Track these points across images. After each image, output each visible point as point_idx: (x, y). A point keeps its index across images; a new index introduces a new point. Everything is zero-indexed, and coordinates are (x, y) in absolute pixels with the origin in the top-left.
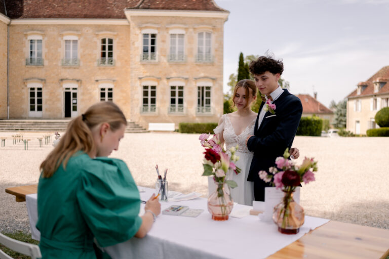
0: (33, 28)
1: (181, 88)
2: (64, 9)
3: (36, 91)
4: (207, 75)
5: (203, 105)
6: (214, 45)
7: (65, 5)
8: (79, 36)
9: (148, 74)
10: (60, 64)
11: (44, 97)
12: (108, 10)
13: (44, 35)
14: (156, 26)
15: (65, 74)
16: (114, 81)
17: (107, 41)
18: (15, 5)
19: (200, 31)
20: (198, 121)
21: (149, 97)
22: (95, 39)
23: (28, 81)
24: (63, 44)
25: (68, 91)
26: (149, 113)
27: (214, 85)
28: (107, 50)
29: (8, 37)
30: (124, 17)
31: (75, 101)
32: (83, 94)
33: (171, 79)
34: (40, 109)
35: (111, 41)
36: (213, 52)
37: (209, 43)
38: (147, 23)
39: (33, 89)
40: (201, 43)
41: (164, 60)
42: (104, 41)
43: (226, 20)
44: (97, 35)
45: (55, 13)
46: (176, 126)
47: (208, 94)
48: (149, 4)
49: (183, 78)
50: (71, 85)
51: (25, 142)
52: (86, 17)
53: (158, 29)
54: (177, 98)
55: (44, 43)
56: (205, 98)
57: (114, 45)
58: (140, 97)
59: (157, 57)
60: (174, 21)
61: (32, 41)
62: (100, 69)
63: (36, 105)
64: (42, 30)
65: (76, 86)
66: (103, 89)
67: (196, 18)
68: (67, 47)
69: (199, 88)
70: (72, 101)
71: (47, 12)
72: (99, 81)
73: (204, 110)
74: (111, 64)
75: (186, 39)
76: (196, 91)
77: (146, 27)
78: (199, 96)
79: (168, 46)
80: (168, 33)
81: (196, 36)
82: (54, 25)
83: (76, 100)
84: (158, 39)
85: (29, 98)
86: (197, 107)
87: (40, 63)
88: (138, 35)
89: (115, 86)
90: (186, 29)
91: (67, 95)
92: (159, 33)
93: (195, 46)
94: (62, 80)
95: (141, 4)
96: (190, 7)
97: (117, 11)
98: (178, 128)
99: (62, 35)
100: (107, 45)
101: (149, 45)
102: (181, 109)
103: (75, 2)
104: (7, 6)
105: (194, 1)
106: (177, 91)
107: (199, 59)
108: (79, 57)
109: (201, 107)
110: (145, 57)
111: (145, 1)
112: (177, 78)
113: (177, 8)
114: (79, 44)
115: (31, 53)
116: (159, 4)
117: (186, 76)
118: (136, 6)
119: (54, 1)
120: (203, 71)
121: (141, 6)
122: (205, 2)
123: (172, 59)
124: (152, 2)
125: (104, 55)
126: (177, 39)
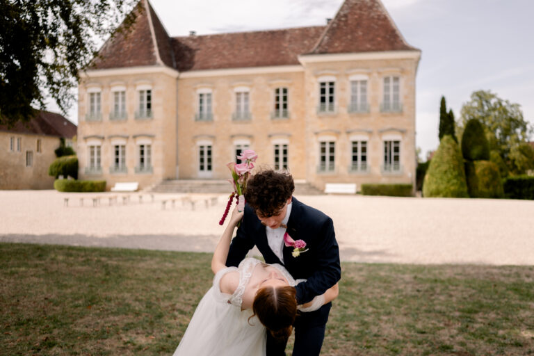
0: (202, 81)
1: (364, 143)
2: (235, 56)
3: (206, 150)
4: (394, 126)
5: (390, 162)
6: (403, 91)
7: (236, 52)
8: (251, 86)
9: (326, 128)
10: (230, 118)
11: (214, 156)
12: (283, 55)
13: (214, 88)
14: (334, 72)
16: (289, 136)
17: (281, 91)
18: (184, 55)
19: (386, 75)
20: (384, 181)
21: (328, 154)
22: (268, 90)
23: (197, 138)
24: (234, 97)
25: (239, 148)
26: (327, 173)
27: (403, 139)
28: (282, 102)
29: (177, 91)
30: (297, 63)
33: (351, 133)
34: (210, 168)
35: (285, 91)
36: (402, 100)
37: (396, 88)
38: (324, 69)
39: (202, 147)
40: (387, 89)
41: (344, 111)
42: (278, 91)
43: (419, 58)
44: (270, 85)
45: (225, 62)
46: (357, 187)
47: (397, 149)
48: (326, 47)
49: (366, 131)
50: (242, 142)
51: (193, 204)
52: (258, 65)
53: (337, 76)
54: (359, 154)
55: (213, 97)
57: (289, 95)
58: (317, 154)
59: (336, 108)
60: (354, 65)
61: (201, 95)
62: (273, 123)
63: (206, 164)
64: (211, 82)
65: (247, 143)
66: (277, 146)
67: (381, 60)
68: (238, 100)
69: (386, 143)
71: (216, 61)
72: (273, 137)
73: (392, 168)
74: (286, 117)
75: (369, 87)
76: (381, 147)
77: (323, 75)
78: (386, 151)
79: (348, 95)
80: (348, 80)
81: (381, 81)
82: (224, 77)
84: (336, 88)
85: (199, 157)
86: (384, 165)
87: (210, 119)
88: (314, 84)
89: (290, 142)
90: (369, 74)
92: (337, 80)
93: (381, 94)
94: (232, 136)
95: (317, 48)
96: (373, 48)
97: (292, 55)
98: (360, 189)
99: (232, 87)
100: (281, 95)
101: (327, 94)
102: (364, 167)
103: (247, 48)
104: (176, 56)
105: (379, 39)
106: (359, 147)
107: (385, 108)
108: (251, 110)
109: (388, 165)
110: (323, 109)
111: (323, 44)
112: (360, 131)
113: (359, 51)
114: (251, 96)
115: (201, 109)
116: (337, 47)
117: (370, 128)
118: (312, 50)
119: (224, 48)
120: (389, 123)
121: (318, 50)
122: (392, 39)
123: (352, 109)
124: (330, 44)
125: (277, 106)
126: (359, 86)
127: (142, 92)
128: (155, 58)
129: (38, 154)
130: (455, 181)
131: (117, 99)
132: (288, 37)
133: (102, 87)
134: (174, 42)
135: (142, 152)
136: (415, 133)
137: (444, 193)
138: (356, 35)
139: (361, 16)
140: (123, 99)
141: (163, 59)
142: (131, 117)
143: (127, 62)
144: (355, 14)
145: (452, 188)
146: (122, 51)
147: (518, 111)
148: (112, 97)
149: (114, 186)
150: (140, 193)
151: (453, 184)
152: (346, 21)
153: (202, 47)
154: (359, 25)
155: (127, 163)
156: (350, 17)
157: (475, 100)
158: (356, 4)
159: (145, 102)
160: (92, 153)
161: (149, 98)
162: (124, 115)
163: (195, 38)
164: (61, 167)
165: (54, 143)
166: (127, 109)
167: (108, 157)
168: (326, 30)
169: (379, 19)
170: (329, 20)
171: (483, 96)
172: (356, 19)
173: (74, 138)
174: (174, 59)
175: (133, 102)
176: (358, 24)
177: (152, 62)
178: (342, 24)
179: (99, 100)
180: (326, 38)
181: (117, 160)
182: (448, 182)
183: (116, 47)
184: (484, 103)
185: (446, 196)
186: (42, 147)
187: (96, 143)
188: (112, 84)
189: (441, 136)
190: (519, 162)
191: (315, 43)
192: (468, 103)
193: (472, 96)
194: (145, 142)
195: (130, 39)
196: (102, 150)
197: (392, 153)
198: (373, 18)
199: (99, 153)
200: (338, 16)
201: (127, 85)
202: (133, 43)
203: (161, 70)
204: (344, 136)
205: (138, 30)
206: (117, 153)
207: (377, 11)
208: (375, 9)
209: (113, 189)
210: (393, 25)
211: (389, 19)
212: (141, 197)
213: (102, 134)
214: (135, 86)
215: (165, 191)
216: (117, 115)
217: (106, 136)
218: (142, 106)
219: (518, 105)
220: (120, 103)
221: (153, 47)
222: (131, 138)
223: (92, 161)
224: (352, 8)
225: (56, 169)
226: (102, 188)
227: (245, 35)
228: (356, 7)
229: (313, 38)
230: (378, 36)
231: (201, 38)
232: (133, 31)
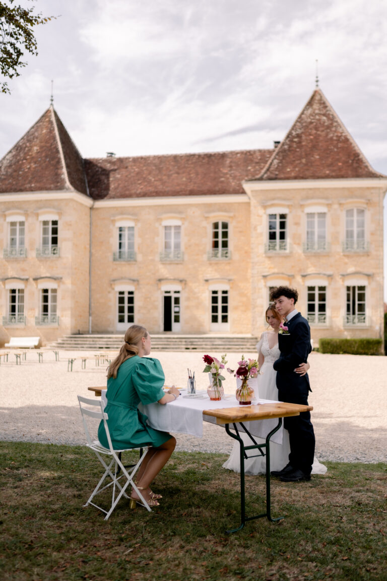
0: (122, 211)
1: (322, 289)
2: (163, 183)
3: (126, 296)
4: (359, 269)
5: (354, 313)
6: (368, 227)
7: (165, 178)
8: (183, 219)
9: (276, 270)
10: (157, 258)
11: (137, 305)
12: (222, 182)
13: (136, 221)
14: (286, 203)
15: (164, 271)
16: (230, 280)
17: (220, 226)
18: (100, 180)
19: (349, 207)
20: (347, 336)
22: (204, 224)
23: (116, 282)
24: (162, 232)
25: (168, 295)
27: (369, 283)
28: (221, 238)
29: (91, 224)
30: (243, 192)
31: (177, 309)
32: (188, 299)
33: (308, 276)
34: (131, 319)
35: (225, 226)
36: (368, 237)
37: (361, 225)
38: (274, 199)
39: (122, 293)
40: (350, 223)
41: (299, 250)
42: (216, 226)
44: (207, 218)
45: (151, 189)
46: (315, 342)
47: (362, 297)
48: (277, 173)
49: (325, 275)
50: (172, 287)
52: (192, 193)
53: (289, 206)
54: (317, 303)
55: (136, 232)
56: (357, 302)
57: (230, 230)
58: (265, 302)
59: (288, 247)
60: (311, 195)
61: (121, 229)
62: (210, 264)
63: (126, 314)
64: (133, 213)
65: (178, 288)
66: (215, 292)
67: (343, 189)
68: (167, 236)
69: (348, 288)
70: (174, 309)
71: (140, 188)
72: (210, 282)
73: (356, 320)
74: (226, 257)
75: (328, 219)
76: (344, 293)
77: (272, 205)
78: (348, 300)
79: (303, 229)
80: (303, 211)
81: (343, 215)
82: (150, 207)
83: (179, 307)
84: (289, 222)
85: (117, 305)
86: (346, 316)
87: (132, 258)
88: (261, 216)
89: (231, 288)
90: (329, 205)
91: (167, 300)
92: (290, 212)
93: (343, 229)
94: (160, 280)
95: (266, 173)
96: (334, 174)
97: (233, 184)
98: (318, 346)
99: (159, 220)
100: (220, 230)
101: (277, 229)
102: (323, 318)
103: (178, 173)
104: (89, 182)
105: (340, 164)
106: (317, 293)
107: (348, 246)
108: (182, 247)
109: (351, 316)
110: (272, 248)
111: (272, 169)
112: (317, 274)
113: (316, 176)
114: (183, 231)
115: (121, 245)
116: (290, 172)
117: (330, 271)
118: (258, 177)
119: (150, 174)
120: (354, 266)
121: (265, 176)
122: (355, 165)
123: (308, 247)
124: (281, 168)
125: (216, 244)
126: (316, 219)
127: (45, 223)
128: (63, 181)
131: (13, 232)
132: (228, 161)
134: (88, 164)
135: (46, 299)
136: (383, 277)
138: (312, 158)
139: (317, 137)
140: (22, 232)
141: (72, 183)
142: (33, 255)
143: (28, 186)
144: (310, 135)
146: (21, 172)
148: (7, 229)
149: (8, 342)
150: (41, 350)
152: (300, 142)
153: (123, 171)
154: (314, 147)
155: (26, 311)
156: (304, 137)
158: (311, 123)
159: (50, 236)
161: (55, 231)
162: (23, 252)
163: (114, 160)
166: (27, 244)
168: (275, 153)
169: (338, 141)
170: (277, 143)
172: (311, 140)
174: (87, 184)
175: (35, 234)
177: (58, 186)
178: (295, 145)
180: (276, 161)
181: (13, 308)
183: (13, 166)
188: (7, 213)
191: (262, 169)
194: (50, 285)
195: (32, 158)
198: (331, 139)
200: (289, 137)
201: (26, 215)
202: (35, 163)
203: (71, 196)
204: (297, 280)
205: (41, 147)
206: (13, 299)
207: (335, 131)
208: (334, 129)
209: (7, 345)
210: (356, 148)
211: (351, 141)
212: (40, 355)
214: (37, 215)
215: (75, 347)
216: (14, 252)
218: (45, 242)
220: (18, 237)
221: (61, 168)
222: (31, 281)
224: (306, 127)
227: (175, 158)
228: (311, 126)
229: (258, 163)
230: (338, 160)
231: (121, 160)
232: (35, 148)
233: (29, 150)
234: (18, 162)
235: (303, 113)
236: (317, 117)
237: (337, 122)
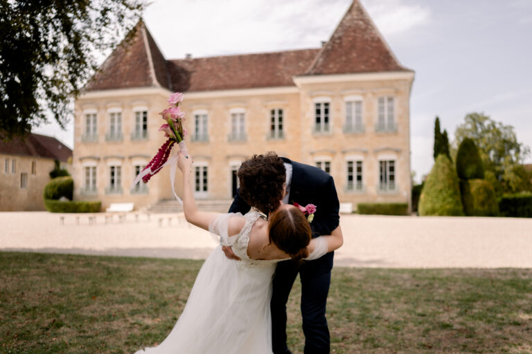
0: (198, 102)
1: (359, 163)
2: (231, 78)
3: (201, 171)
4: (389, 146)
5: (386, 182)
6: (397, 111)
7: (232, 74)
8: (247, 107)
9: (321, 148)
10: (226, 139)
11: (210, 177)
12: (278, 77)
13: (209, 109)
14: (329, 93)
15: (231, 150)
17: (277, 113)
18: (180, 77)
19: (380, 96)
20: (380, 200)
22: (264, 111)
24: (230, 118)
25: (234, 169)
27: (398, 158)
28: (277, 123)
30: (292, 84)
33: (347, 153)
34: (205, 189)
35: (280, 112)
36: (396, 120)
37: (391, 109)
38: (319, 90)
39: (198, 168)
40: (381, 109)
41: (339, 131)
42: (273, 112)
43: (413, 80)
44: (266, 106)
45: (221, 83)
46: (353, 207)
47: (392, 169)
48: (321, 69)
49: (361, 151)
50: (237, 163)
52: (254, 86)
53: (332, 96)
54: (355, 174)
55: (209, 119)
57: (285, 116)
59: (331, 129)
60: (349, 86)
61: (197, 117)
62: (270, 143)
63: (201, 185)
64: (207, 104)
67: (376, 81)
68: (234, 121)
69: (381, 162)
71: (212, 83)
73: (388, 188)
74: (282, 138)
75: (364, 107)
76: (377, 167)
77: (318, 96)
78: (381, 171)
79: (343, 115)
80: (343, 100)
81: (376, 103)
82: (220, 98)
84: (331, 108)
86: (380, 184)
87: (205, 140)
88: (309, 105)
90: (364, 95)
92: (332, 101)
93: (375, 114)
94: (228, 158)
95: (313, 69)
96: (368, 69)
97: (287, 77)
98: (356, 209)
99: (228, 108)
100: (277, 116)
101: (322, 115)
102: (360, 186)
103: (242, 70)
104: (172, 78)
105: (374, 61)
106: (355, 167)
107: (380, 128)
108: (246, 130)
109: (384, 184)
110: (318, 129)
111: (318, 66)
112: (355, 151)
113: (353, 71)
114: (246, 117)
115: (197, 130)
116: (332, 69)
117: (365, 148)
118: (307, 72)
119: (220, 70)
120: (384, 142)
121: (313, 72)
122: (386, 61)
123: (347, 129)
124: (325, 65)
125: (273, 127)
126: (354, 107)
127: (138, 113)
128: (151, 80)
129: (33, 176)
130: (450, 200)
131: (113, 121)
132: (283, 59)
133: (99, 108)
134: (171, 64)
136: (410, 153)
137: (440, 211)
138: (351, 57)
139: (355, 38)
140: (120, 120)
141: (159, 80)
142: (127, 138)
143: (124, 84)
144: (350, 36)
145: (448, 207)
146: (118, 73)
147: (511, 132)
148: (108, 118)
149: (109, 207)
150: (136, 213)
151: (449, 203)
152: (340, 44)
153: (198, 69)
155: (123, 184)
156: (344, 39)
157: (468, 122)
158: (350, 27)
159: (141, 123)
160: (88, 174)
161: (145, 119)
162: (120, 136)
163: (191, 60)
164: (56, 188)
165: (49, 165)
166: (123, 130)
167: (103, 178)
168: (321, 51)
169: (372, 41)
170: (323, 43)
171: (476, 117)
172: (350, 41)
173: (70, 159)
174: (170, 81)
175: (129, 123)
176: (353, 46)
177: (147, 83)
178: (336, 46)
179: (95, 121)
180: (321, 60)
181: (113, 181)
182: (444, 200)
183: (112, 68)
184: (478, 125)
185: (441, 215)
186: (37, 169)
187: (91, 164)
188: (109, 105)
189: (435, 156)
190: (514, 183)
191: (310, 64)
192: (462, 125)
193: (466, 118)
194: (141, 163)
195: (127, 61)
196: (98, 171)
197: (388, 172)
198: (367, 40)
199: (94, 174)
200: (333, 39)
201: (123, 106)
202: (130, 65)
203: (158, 92)
204: (339, 156)
205: (134, 52)
206: (113, 174)
207: (370, 33)
208: (368, 31)
209: (108, 210)
210: (387, 48)
211: (383, 41)
212: (137, 216)
213: (98, 155)
214: (131, 107)
215: (161, 211)
216: (114, 136)
217: (102, 157)
218: (137, 127)
219: (511, 127)
220: (116, 125)
221: (149, 69)
222: (127, 160)
223: (88, 182)
224: (346, 31)
225: (51, 190)
226: (97, 208)
227: (240, 58)
228: (350, 30)
229: (307, 60)
230: (372, 57)
231: (197, 61)
232: (129, 54)
233: (124, 55)
234: (116, 64)
235: (344, 19)
236: (355, 22)
237: (372, 26)
